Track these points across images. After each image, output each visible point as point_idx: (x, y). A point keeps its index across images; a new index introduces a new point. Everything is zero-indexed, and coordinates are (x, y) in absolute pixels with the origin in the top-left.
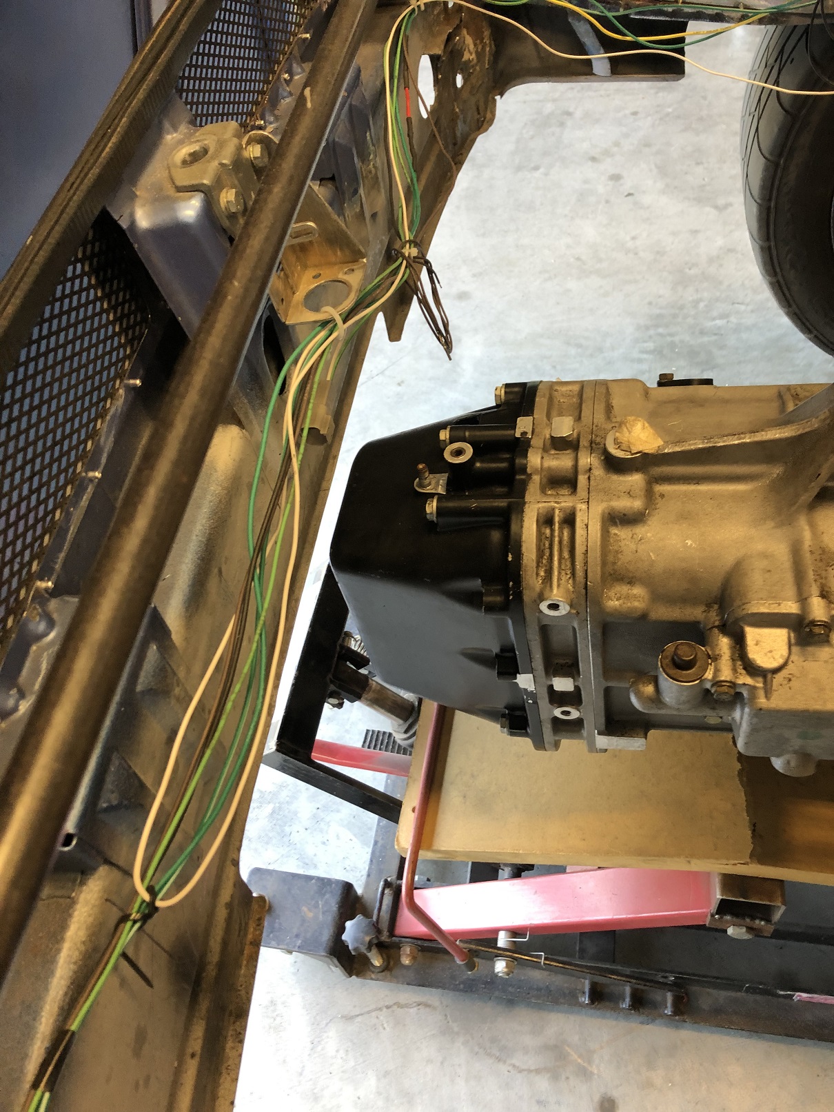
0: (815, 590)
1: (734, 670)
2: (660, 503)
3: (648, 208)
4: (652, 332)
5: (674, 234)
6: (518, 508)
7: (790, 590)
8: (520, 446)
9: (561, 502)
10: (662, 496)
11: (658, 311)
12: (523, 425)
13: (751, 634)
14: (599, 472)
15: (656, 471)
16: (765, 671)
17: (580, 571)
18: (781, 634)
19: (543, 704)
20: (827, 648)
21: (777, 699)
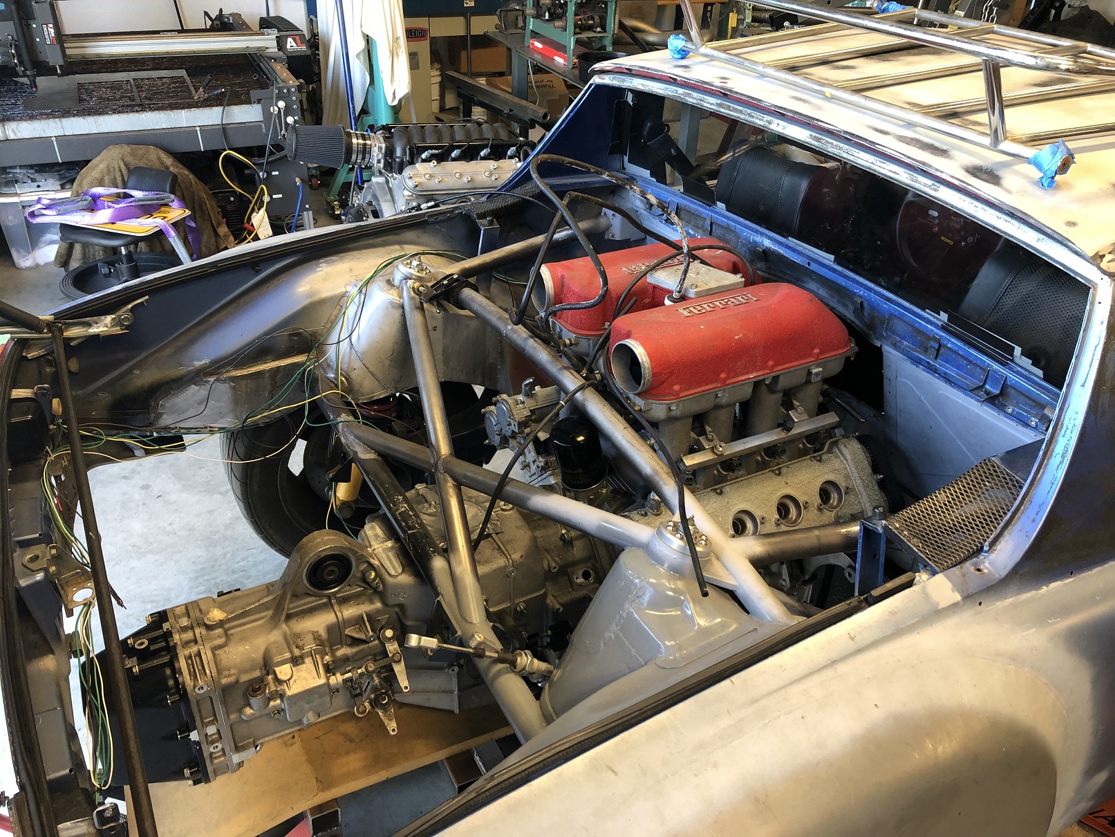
0: (294, 647)
1: (276, 686)
2: (232, 637)
3: (175, 502)
5: (197, 516)
6: (175, 657)
7: (287, 650)
8: (168, 634)
10: (232, 635)
11: (201, 567)
12: (166, 626)
13: (277, 670)
14: (204, 632)
15: (227, 626)
16: (286, 681)
17: (208, 671)
18: (288, 666)
19: (204, 746)
20: (304, 665)
21: (293, 689)
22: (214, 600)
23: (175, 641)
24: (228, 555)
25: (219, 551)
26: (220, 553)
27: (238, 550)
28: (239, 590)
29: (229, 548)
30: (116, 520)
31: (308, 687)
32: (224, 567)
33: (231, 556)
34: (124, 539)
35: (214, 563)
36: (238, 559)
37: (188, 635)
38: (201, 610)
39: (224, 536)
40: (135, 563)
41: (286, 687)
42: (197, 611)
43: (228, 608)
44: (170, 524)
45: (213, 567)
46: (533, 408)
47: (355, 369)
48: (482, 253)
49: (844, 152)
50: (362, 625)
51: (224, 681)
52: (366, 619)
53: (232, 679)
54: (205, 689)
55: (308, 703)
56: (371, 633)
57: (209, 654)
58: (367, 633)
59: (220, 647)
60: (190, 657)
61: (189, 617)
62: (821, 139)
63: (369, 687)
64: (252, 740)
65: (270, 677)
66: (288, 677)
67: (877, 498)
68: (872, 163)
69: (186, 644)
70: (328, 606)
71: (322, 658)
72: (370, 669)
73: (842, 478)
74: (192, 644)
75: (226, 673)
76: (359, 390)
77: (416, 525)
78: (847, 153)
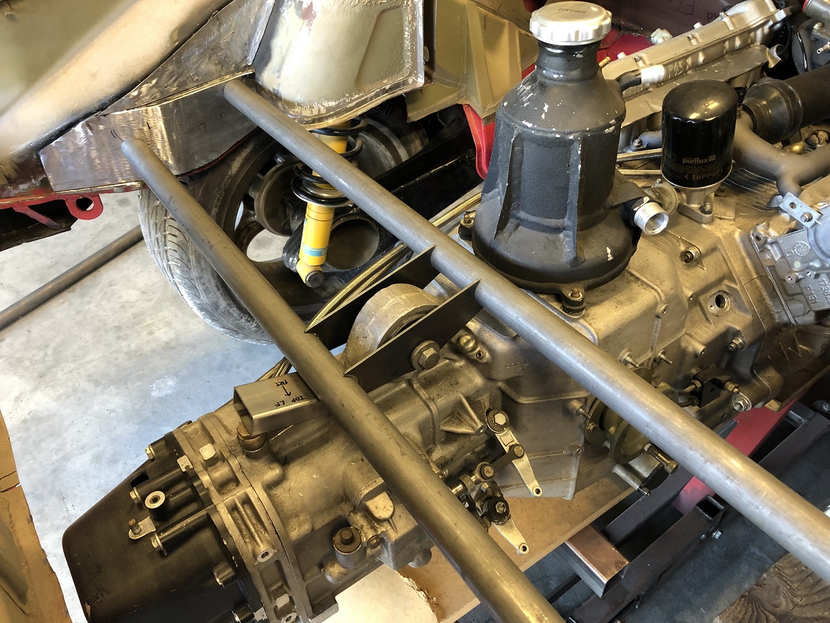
1: (373, 528)
6: (212, 511)
8: (190, 477)
9: (235, 495)
12: (183, 463)
16: (387, 520)
17: (267, 524)
18: (384, 496)
21: (400, 530)
23: (206, 487)
37: (221, 472)
38: (225, 428)
42: (222, 430)
50: (464, 412)
51: (295, 534)
52: (467, 404)
53: (305, 529)
54: (271, 555)
56: (479, 424)
57: (263, 496)
58: (474, 425)
59: (276, 483)
60: (235, 507)
61: (212, 442)
65: (361, 516)
66: (390, 513)
69: (223, 486)
70: (411, 393)
74: (232, 486)
75: (294, 522)
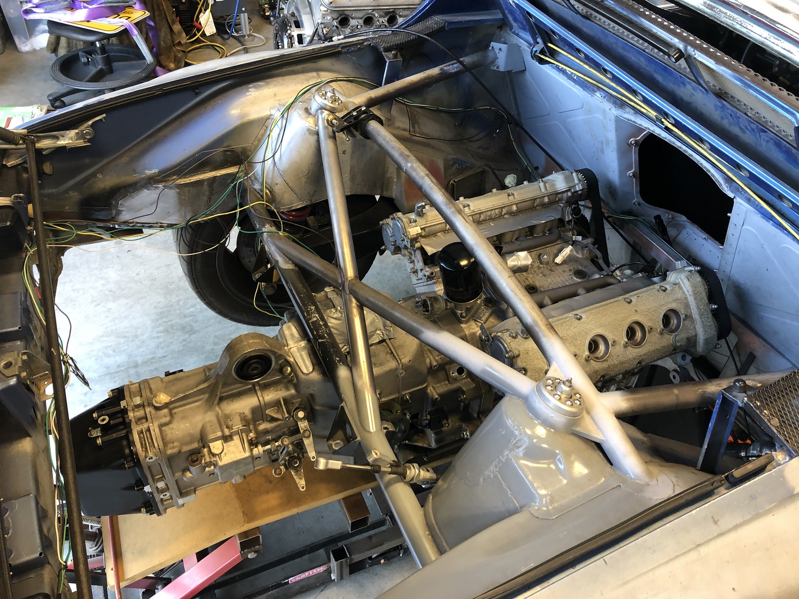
0: (225, 427)
1: (210, 457)
2: (175, 416)
3: (141, 257)
4: (160, 322)
5: (157, 268)
6: (130, 432)
7: (219, 429)
8: (125, 411)
9: (145, 426)
10: (175, 413)
11: (160, 310)
12: (123, 404)
13: (211, 445)
14: (153, 411)
15: (171, 406)
16: (218, 455)
17: (156, 445)
18: (219, 443)
19: (156, 495)
20: (233, 442)
21: (225, 460)
22: (162, 379)
23: (130, 419)
24: (181, 302)
25: (174, 299)
26: (175, 301)
27: (188, 299)
28: (182, 371)
29: (182, 297)
30: (97, 268)
31: (236, 459)
32: (178, 312)
33: (183, 303)
34: (103, 285)
35: (170, 308)
36: (189, 306)
37: (140, 413)
38: (151, 390)
39: (178, 286)
40: (111, 305)
41: (218, 459)
42: (148, 390)
43: (173, 388)
44: (138, 274)
45: (170, 311)
46: (423, 226)
47: (277, 184)
48: (385, 85)
49: (737, 23)
50: (280, 407)
51: (169, 452)
52: (283, 403)
53: (175, 450)
54: (154, 458)
55: (236, 470)
56: (287, 415)
57: (157, 430)
58: (284, 415)
59: (166, 424)
60: (142, 432)
61: (141, 396)
62: (714, 7)
63: (285, 452)
64: (193, 488)
65: (205, 450)
66: (220, 452)
67: (709, 324)
68: (766, 38)
69: (139, 420)
70: (252, 391)
71: (247, 436)
72: (285, 443)
73: (682, 307)
74: (144, 420)
75: (171, 445)
76: (280, 201)
77: (326, 335)
78: (741, 25)
